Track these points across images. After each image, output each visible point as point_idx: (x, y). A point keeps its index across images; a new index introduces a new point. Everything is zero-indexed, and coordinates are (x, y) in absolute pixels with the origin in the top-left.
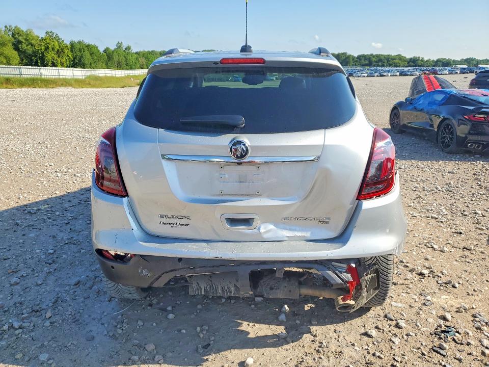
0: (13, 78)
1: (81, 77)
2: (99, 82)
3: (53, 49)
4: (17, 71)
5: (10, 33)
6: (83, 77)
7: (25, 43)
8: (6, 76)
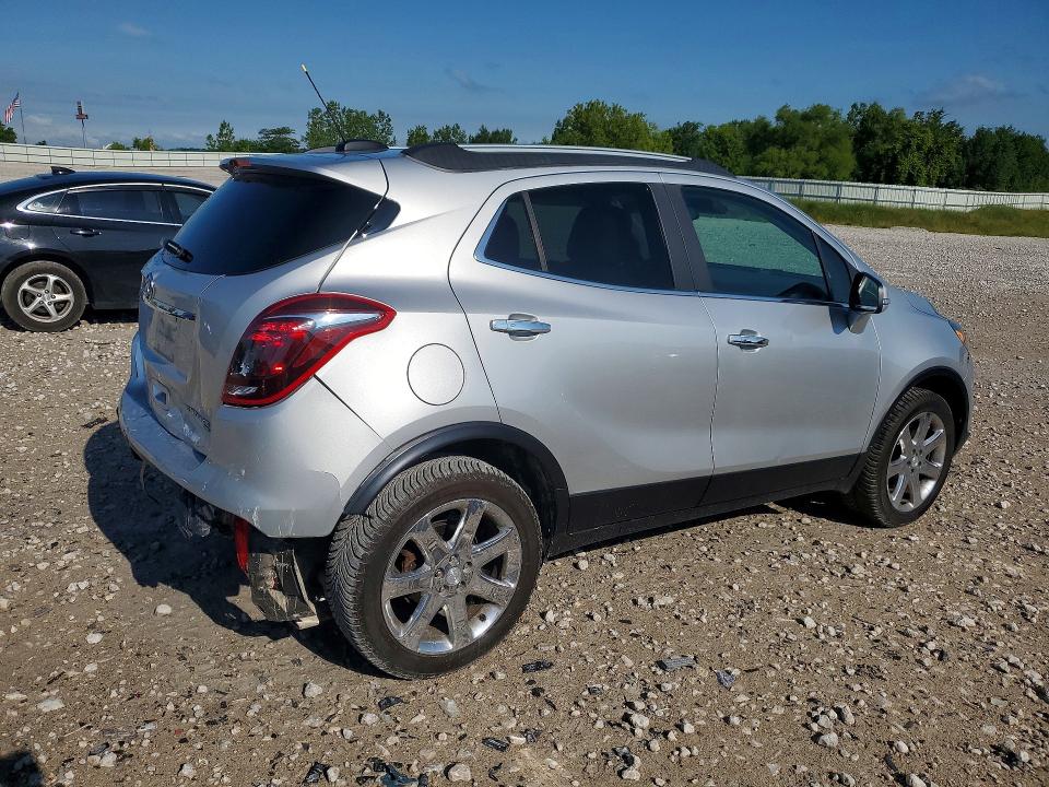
0: (821, 204)
1: (961, 209)
2: (1004, 222)
3: (919, 148)
4: (832, 191)
5: (859, 117)
6: (969, 209)
7: (881, 137)
8: (811, 199)
